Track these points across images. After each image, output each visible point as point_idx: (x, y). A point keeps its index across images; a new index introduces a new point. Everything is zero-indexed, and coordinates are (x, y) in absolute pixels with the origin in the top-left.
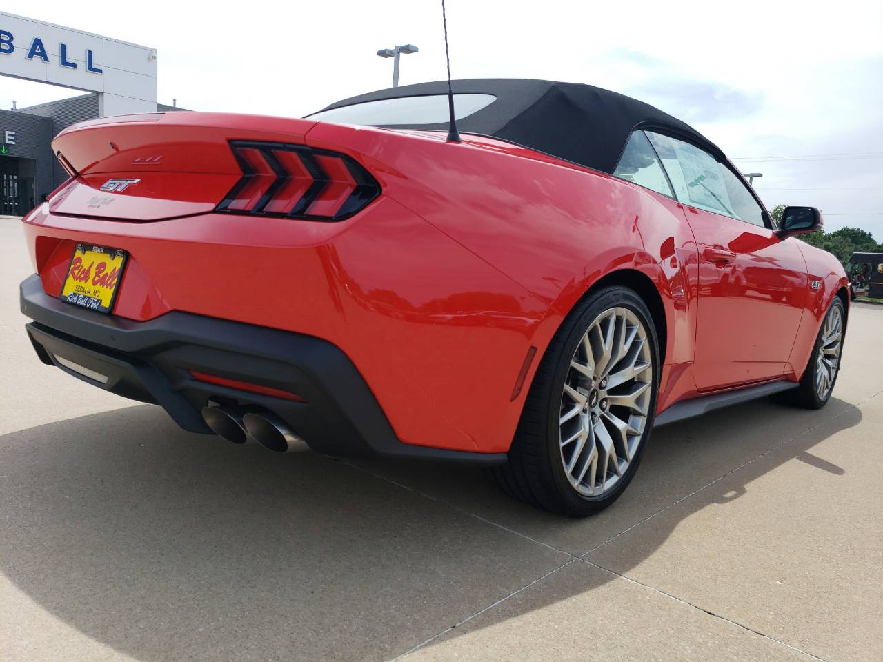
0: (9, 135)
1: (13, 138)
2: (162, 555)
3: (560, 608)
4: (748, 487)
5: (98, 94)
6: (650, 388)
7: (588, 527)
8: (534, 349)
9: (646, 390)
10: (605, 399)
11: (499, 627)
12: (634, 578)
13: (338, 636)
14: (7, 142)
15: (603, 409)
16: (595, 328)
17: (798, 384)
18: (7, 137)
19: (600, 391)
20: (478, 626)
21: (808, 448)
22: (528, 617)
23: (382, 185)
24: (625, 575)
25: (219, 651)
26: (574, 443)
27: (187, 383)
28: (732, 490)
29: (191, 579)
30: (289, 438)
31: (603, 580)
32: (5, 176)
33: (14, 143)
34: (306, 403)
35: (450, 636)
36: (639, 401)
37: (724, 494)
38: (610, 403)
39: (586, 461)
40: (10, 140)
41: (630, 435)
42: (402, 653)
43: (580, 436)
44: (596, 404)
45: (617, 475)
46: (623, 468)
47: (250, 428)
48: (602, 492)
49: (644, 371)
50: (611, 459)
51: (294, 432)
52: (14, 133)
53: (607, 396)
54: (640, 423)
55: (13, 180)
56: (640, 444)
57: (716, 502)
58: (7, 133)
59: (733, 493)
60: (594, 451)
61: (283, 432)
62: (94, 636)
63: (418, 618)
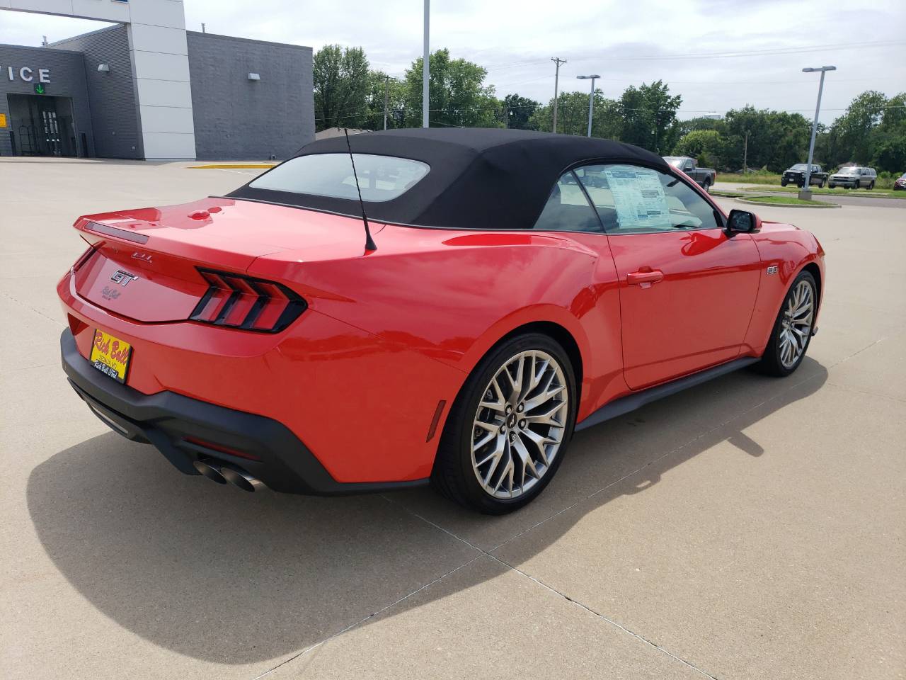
0: (44, 73)
1: (47, 76)
2: (176, 561)
3: (454, 598)
4: (665, 476)
5: (126, 24)
6: (566, 405)
7: (507, 522)
8: (442, 403)
9: (563, 407)
10: (524, 420)
11: (405, 614)
12: (523, 571)
13: (289, 625)
14: (42, 80)
15: (521, 428)
16: (504, 372)
17: (759, 359)
18: (42, 76)
19: (518, 414)
20: (389, 615)
21: (743, 428)
22: (429, 606)
23: (309, 303)
24: (518, 568)
25: (207, 637)
26: (490, 461)
27: (182, 443)
28: (648, 480)
29: (194, 581)
30: (254, 482)
31: (498, 571)
32: (44, 113)
33: (49, 81)
34: (261, 462)
35: (367, 623)
36: (556, 418)
37: (638, 484)
38: (528, 423)
39: (502, 473)
40: (45, 78)
41: (548, 446)
42: (330, 636)
43: (495, 456)
44: (515, 423)
45: (536, 477)
46: (542, 472)
47: (228, 476)
48: (521, 493)
49: (561, 392)
50: (528, 466)
51: (256, 477)
52: (48, 71)
53: (525, 417)
54: (558, 434)
55: (53, 119)
56: (558, 451)
57: (625, 493)
58: (41, 71)
59: (649, 482)
60: (510, 464)
61: (248, 479)
62: (127, 627)
63: (348, 609)
